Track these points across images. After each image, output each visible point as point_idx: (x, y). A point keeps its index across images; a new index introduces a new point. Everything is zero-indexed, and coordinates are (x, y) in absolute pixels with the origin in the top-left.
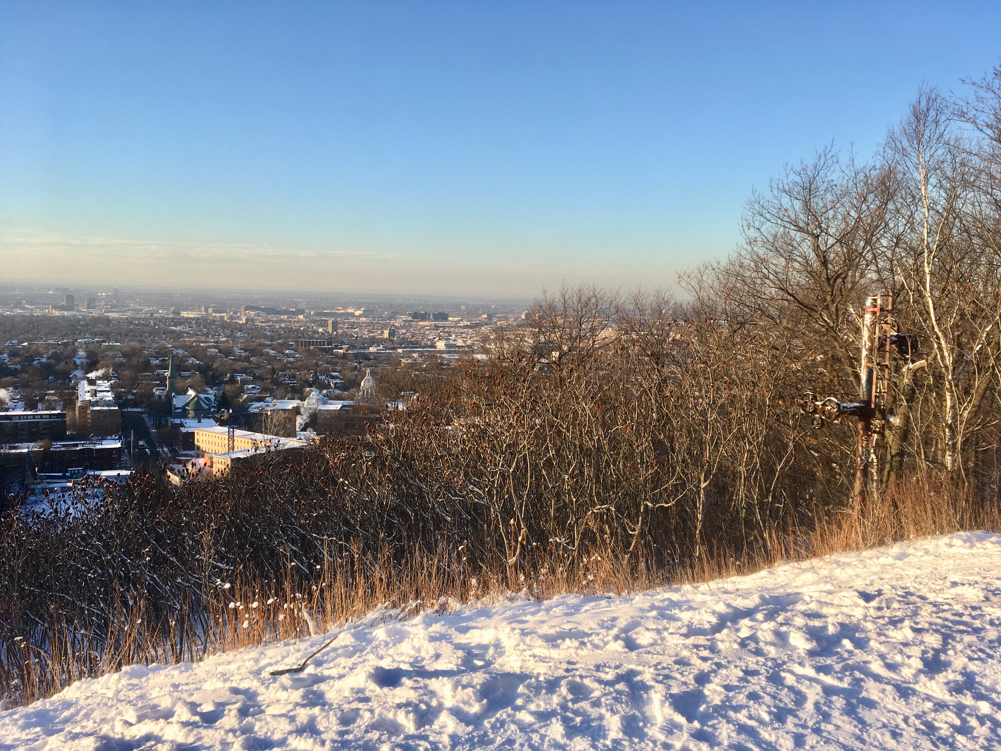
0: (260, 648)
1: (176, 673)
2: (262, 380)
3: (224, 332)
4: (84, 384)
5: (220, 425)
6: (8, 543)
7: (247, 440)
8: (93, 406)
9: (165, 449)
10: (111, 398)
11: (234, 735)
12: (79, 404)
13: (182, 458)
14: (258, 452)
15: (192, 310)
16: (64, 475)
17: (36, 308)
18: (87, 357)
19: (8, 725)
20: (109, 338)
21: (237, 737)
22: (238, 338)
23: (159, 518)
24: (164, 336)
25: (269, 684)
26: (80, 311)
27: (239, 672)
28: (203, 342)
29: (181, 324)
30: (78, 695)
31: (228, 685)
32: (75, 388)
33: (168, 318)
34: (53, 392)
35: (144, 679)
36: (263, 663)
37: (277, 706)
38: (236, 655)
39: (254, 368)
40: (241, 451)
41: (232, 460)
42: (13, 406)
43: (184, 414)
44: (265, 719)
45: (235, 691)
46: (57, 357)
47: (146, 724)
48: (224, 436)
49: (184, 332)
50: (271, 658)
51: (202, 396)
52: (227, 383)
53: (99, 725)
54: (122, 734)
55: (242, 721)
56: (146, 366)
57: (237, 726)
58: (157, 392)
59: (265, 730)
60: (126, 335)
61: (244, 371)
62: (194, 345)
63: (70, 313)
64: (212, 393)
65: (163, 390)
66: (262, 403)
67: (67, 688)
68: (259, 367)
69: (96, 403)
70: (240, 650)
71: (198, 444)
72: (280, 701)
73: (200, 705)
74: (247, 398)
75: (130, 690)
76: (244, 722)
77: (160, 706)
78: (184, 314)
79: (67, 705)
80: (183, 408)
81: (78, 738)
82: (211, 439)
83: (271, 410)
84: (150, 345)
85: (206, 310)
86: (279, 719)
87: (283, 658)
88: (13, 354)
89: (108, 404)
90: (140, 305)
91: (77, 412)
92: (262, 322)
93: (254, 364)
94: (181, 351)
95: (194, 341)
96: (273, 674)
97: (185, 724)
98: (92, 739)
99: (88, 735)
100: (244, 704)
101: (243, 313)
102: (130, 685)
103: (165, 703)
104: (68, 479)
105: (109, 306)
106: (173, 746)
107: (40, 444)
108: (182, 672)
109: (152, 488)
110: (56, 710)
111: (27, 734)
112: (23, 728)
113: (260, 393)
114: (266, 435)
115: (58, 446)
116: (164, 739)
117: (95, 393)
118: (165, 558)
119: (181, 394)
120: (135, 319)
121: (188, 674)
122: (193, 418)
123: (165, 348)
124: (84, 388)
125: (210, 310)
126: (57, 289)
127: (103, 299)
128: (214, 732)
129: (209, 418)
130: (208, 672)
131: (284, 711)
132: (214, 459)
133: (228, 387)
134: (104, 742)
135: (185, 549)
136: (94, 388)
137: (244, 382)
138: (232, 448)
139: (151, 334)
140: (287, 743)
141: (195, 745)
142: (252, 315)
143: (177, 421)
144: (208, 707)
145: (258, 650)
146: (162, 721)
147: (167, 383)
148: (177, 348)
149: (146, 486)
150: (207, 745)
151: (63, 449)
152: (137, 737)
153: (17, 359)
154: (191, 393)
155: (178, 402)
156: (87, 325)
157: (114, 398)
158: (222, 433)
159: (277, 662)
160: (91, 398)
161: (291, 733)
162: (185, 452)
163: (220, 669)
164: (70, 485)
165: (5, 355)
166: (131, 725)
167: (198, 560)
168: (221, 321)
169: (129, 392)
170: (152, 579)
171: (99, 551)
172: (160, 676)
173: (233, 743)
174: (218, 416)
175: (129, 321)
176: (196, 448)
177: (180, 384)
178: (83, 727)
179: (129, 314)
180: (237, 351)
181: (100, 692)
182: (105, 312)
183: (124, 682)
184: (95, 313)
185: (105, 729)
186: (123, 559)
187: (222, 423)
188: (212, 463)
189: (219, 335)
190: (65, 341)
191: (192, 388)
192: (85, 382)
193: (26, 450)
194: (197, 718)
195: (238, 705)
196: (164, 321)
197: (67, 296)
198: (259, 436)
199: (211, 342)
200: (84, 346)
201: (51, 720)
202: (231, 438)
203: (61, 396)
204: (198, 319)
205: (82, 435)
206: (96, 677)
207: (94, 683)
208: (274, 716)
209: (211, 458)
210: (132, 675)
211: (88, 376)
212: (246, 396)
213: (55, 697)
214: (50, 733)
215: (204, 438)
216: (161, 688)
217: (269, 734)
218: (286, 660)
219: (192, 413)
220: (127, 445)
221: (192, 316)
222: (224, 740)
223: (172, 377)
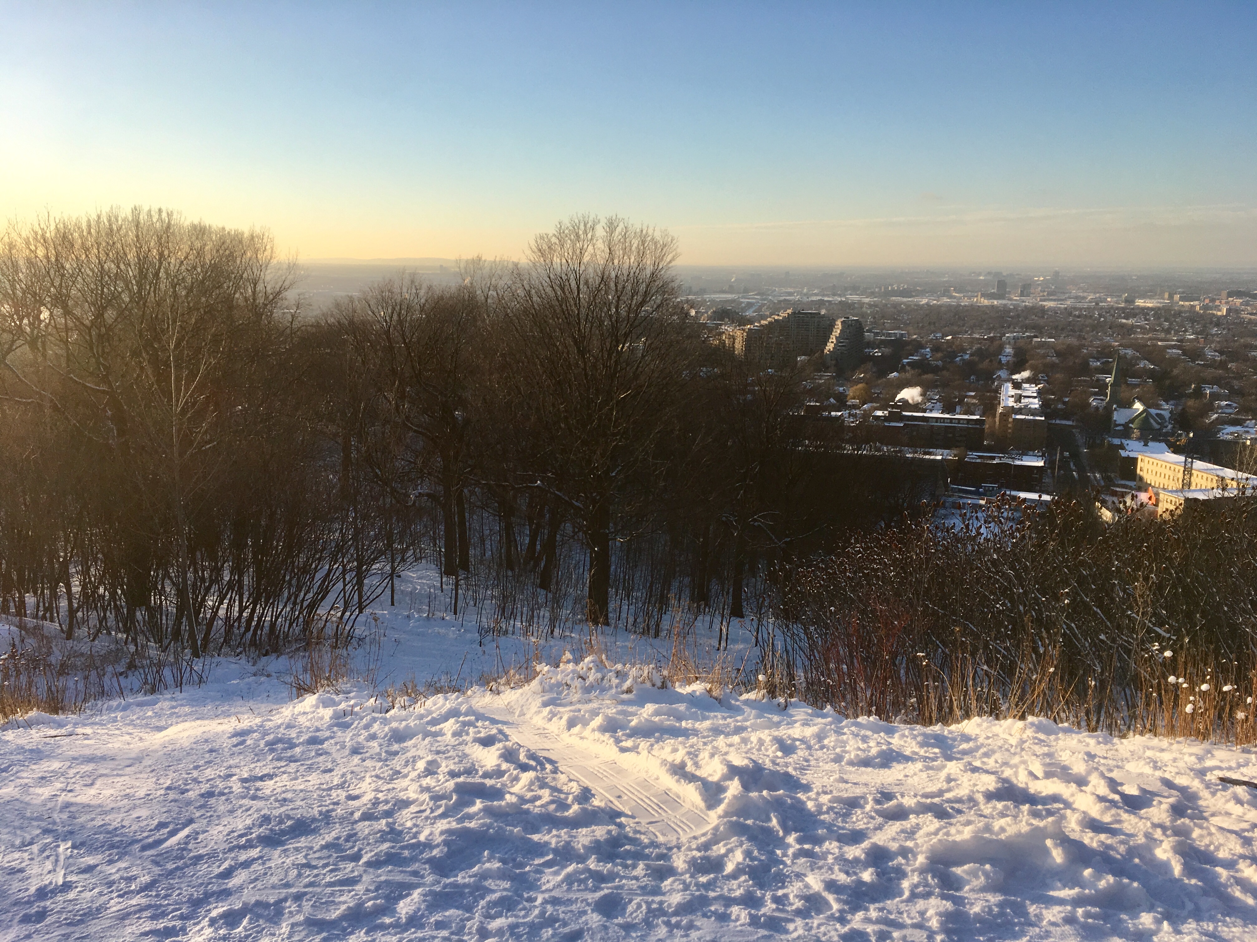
0: (1206, 745)
1: (1092, 742)
2: (1243, 395)
3: (1192, 327)
4: (1007, 387)
5: (1174, 452)
6: (917, 554)
7: (1210, 477)
8: (1016, 414)
9: (1098, 475)
10: (1037, 406)
11: (1164, 833)
12: (1000, 410)
13: (1118, 489)
14: (1226, 494)
15: (1151, 297)
16: (977, 490)
17: (964, 296)
18: (1015, 355)
19: (907, 737)
20: (1041, 333)
21: (1167, 836)
22: (1213, 335)
23: (1084, 556)
24: (1110, 331)
25: (1217, 790)
26: (1011, 299)
27: (1175, 764)
28: (1161, 340)
29: (1134, 316)
30: (977, 731)
31: (1158, 774)
32: (997, 391)
33: (1117, 308)
34: (973, 394)
35: (1052, 737)
36: (1209, 763)
37: (1226, 819)
38: (1171, 744)
39: (1232, 378)
40: (1201, 490)
41: (1187, 500)
42: (930, 407)
43: (1126, 433)
44: (1208, 828)
45: (1168, 784)
46: (981, 354)
47: (1054, 782)
48: (1177, 468)
49: (1138, 327)
50: (1221, 761)
51: (1153, 411)
52: (1189, 396)
53: (1001, 767)
54: (1026, 784)
55: (1176, 820)
56: (1085, 369)
57: (1168, 824)
58: (1093, 402)
59: (1207, 841)
60: (1063, 329)
61: (1215, 381)
62: (1149, 343)
63: (1000, 302)
64: (1166, 409)
65: (1102, 400)
66: (1238, 428)
67: (966, 721)
68: (1239, 376)
69: (1020, 411)
70: (1178, 739)
71: (1141, 473)
72: (1231, 814)
73: (1122, 784)
74: (1217, 419)
75: (1036, 744)
76: (1179, 822)
77: (1071, 769)
78: (1140, 303)
79: (966, 738)
80: (1126, 426)
81: (978, 771)
82: (1159, 470)
83: (1251, 439)
84: (1091, 341)
85: (1171, 297)
86: (1228, 835)
87: (1239, 766)
88: (936, 349)
89: (1033, 412)
90: (1084, 292)
91: (997, 419)
92: (1251, 314)
93: (1234, 373)
94: (1129, 352)
95: (1150, 339)
96: (1223, 780)
97: (1102, 799)
98: (993, 778)
99: (987, 772)
100: (1179, 802)
101: (1223, 301)
102: (1036, 738)
103: (1079, 767)
104: (981, 495)
105: (1045, 294)
106: (1085, 817)
107: (955, 452)
108: (1099, 743)
109: (1079, 517)
110: (954, 739)
111: (926, 752)
112: (922, 745)
113: (1238, 413)
114: (1240, 474)
115: (973, 456)
116: (1074, 806)
117: (1018, 399)
118: (1086, 606)
119: (1125, 407)
120: (1075, 309)
121: (1108, 747)
122: (1138, 439)
123: (1111, 346)
124: (1007, 391)
125: (1177, 297)
126: (989, 273)
127: (1039, 285)
128: (1137, 820)
129: (1160, 441)
130: (1132, 753)
131: (1235, 828)
132: (1161, 496)
133: (1191, 402)
134: (1006, 785)
135: (1112, 600)
136: (1019, 392)
137: (1215, 396)
138: (1187, 485)
139: (1094, 328)
140: (1237, 867)
141: (1113, 826)
142: (1238, 304)
143: (1116, 441)
144: (1131, 790)
145: (1203, 746)
146: (1074, 785)
147: (1108, 391)
148: (1126, 347)
149: (1071, 515)
150: (1127, 832)
151: (978, 461)
152: (1043, 794)
153: (939, 355)
154: (1138, 406)
155: (1120, 416)
156: (1018, 316)
157: (1041, 406)
158: (1176, 463)
159: (1230, 769)
160: (1015, 405)
161: (1243, 857)
162: (1123, 482)
163: (1149, 753)
164: (983, 502)
165: (928, 350)
166: (1037, 778)
167: (1129, 617)
168: (1190, 312)
169: (1060, 400)
170: (1069, 628)
171: (1010, 581)
172: (1072, 739)
173: (1162, 841)
174: (1172, 439)
175: (1068, 312)
176: (1138, 479)
177: (1124, 393)
178: (983, 763)
179: (1069, 303)
180: (1210, 354)
181: (1002, 736)
182: (1041, 300)
183: (1029, 733)
184: (1029, 302)
185: (1007, 773)
186: (1036, 596)
187: (1177, 450)
188: (1157, 500)
189: (1186, 331)
190: (992, 335)
191: (1140, 400)
192: (1010, 385)
193: (939, 458)
194: (1117, 797)
195: (1172, 800)
196: (1112, 312)
197: (999, 282)
198: (1229, 473)
199: (1173, 340)
200: (1012, 341)
201: (951, 747)
202: (1188, 470)
203: (981, 398)
204: (1159, 308)
205: (1001, 447)
206: (997, 718)
207: (995, 725)
208: (1221, 829)
209: (1157, 494)
210: (1039, 728)
211: (1014, 377)
212: (1216, 416)
213: (953, 727)
214: (949, 758)
215: (1150, 467)
216: (1073, 753)
217: (1212, 848)
218: (1243, 770)
219: (1136, 433)
220: (1050, 463)
221: (1150, 305)
222: (1150, 833)
223: (1114, 385)
